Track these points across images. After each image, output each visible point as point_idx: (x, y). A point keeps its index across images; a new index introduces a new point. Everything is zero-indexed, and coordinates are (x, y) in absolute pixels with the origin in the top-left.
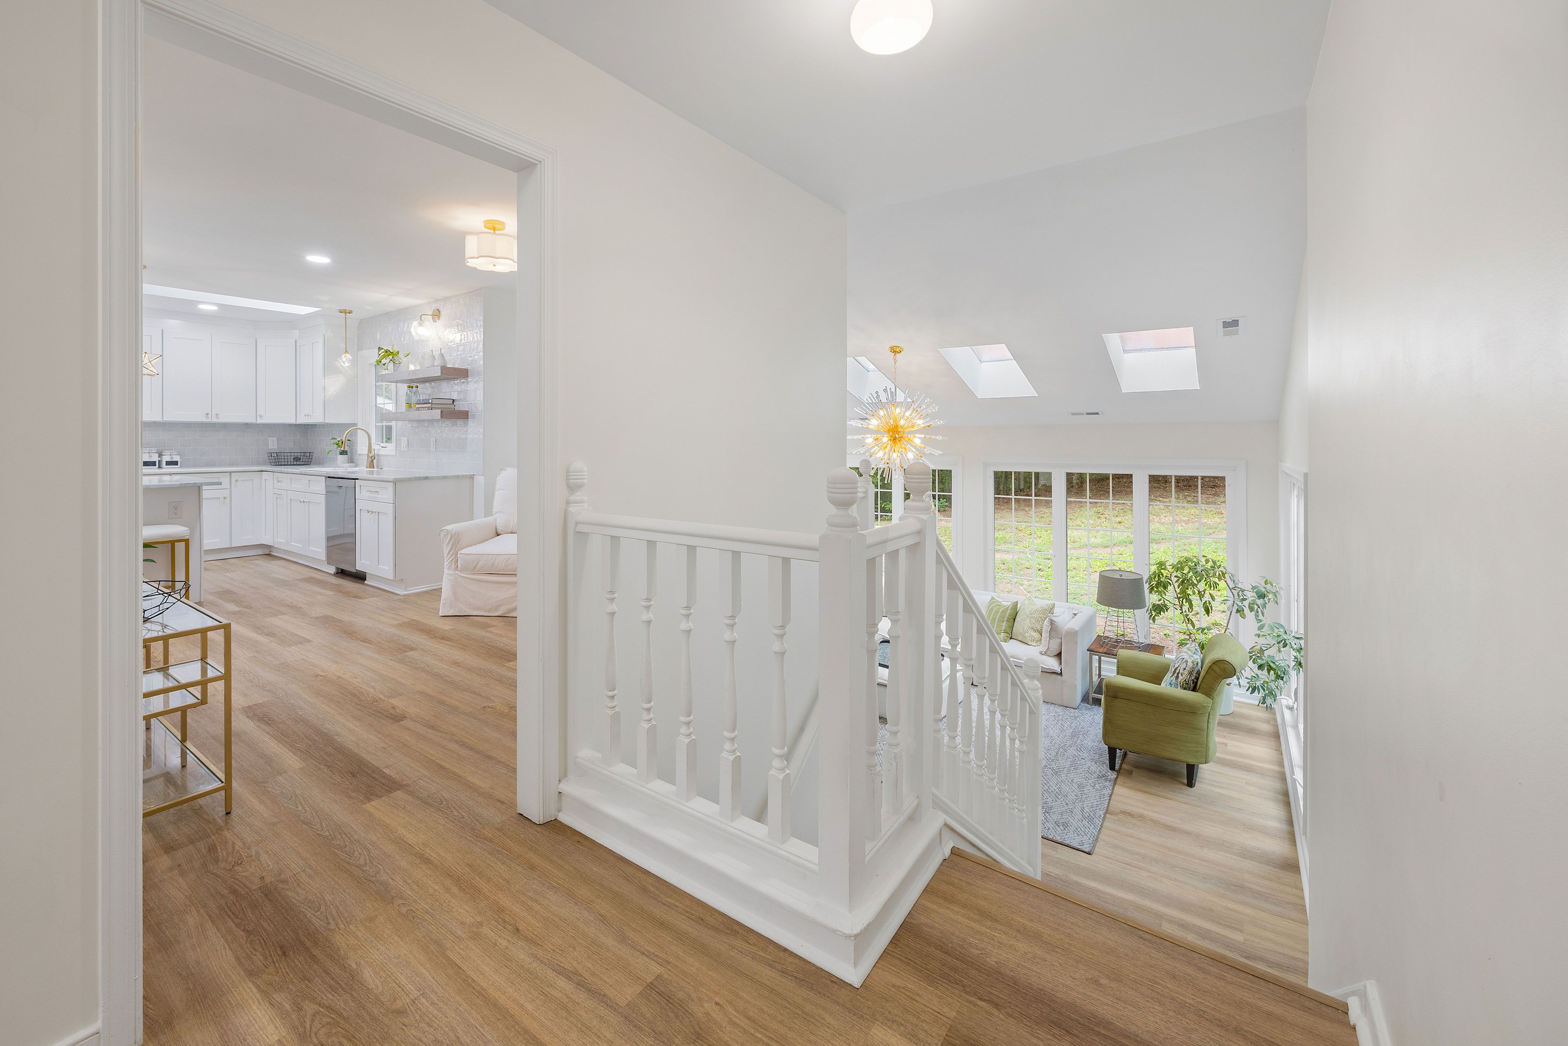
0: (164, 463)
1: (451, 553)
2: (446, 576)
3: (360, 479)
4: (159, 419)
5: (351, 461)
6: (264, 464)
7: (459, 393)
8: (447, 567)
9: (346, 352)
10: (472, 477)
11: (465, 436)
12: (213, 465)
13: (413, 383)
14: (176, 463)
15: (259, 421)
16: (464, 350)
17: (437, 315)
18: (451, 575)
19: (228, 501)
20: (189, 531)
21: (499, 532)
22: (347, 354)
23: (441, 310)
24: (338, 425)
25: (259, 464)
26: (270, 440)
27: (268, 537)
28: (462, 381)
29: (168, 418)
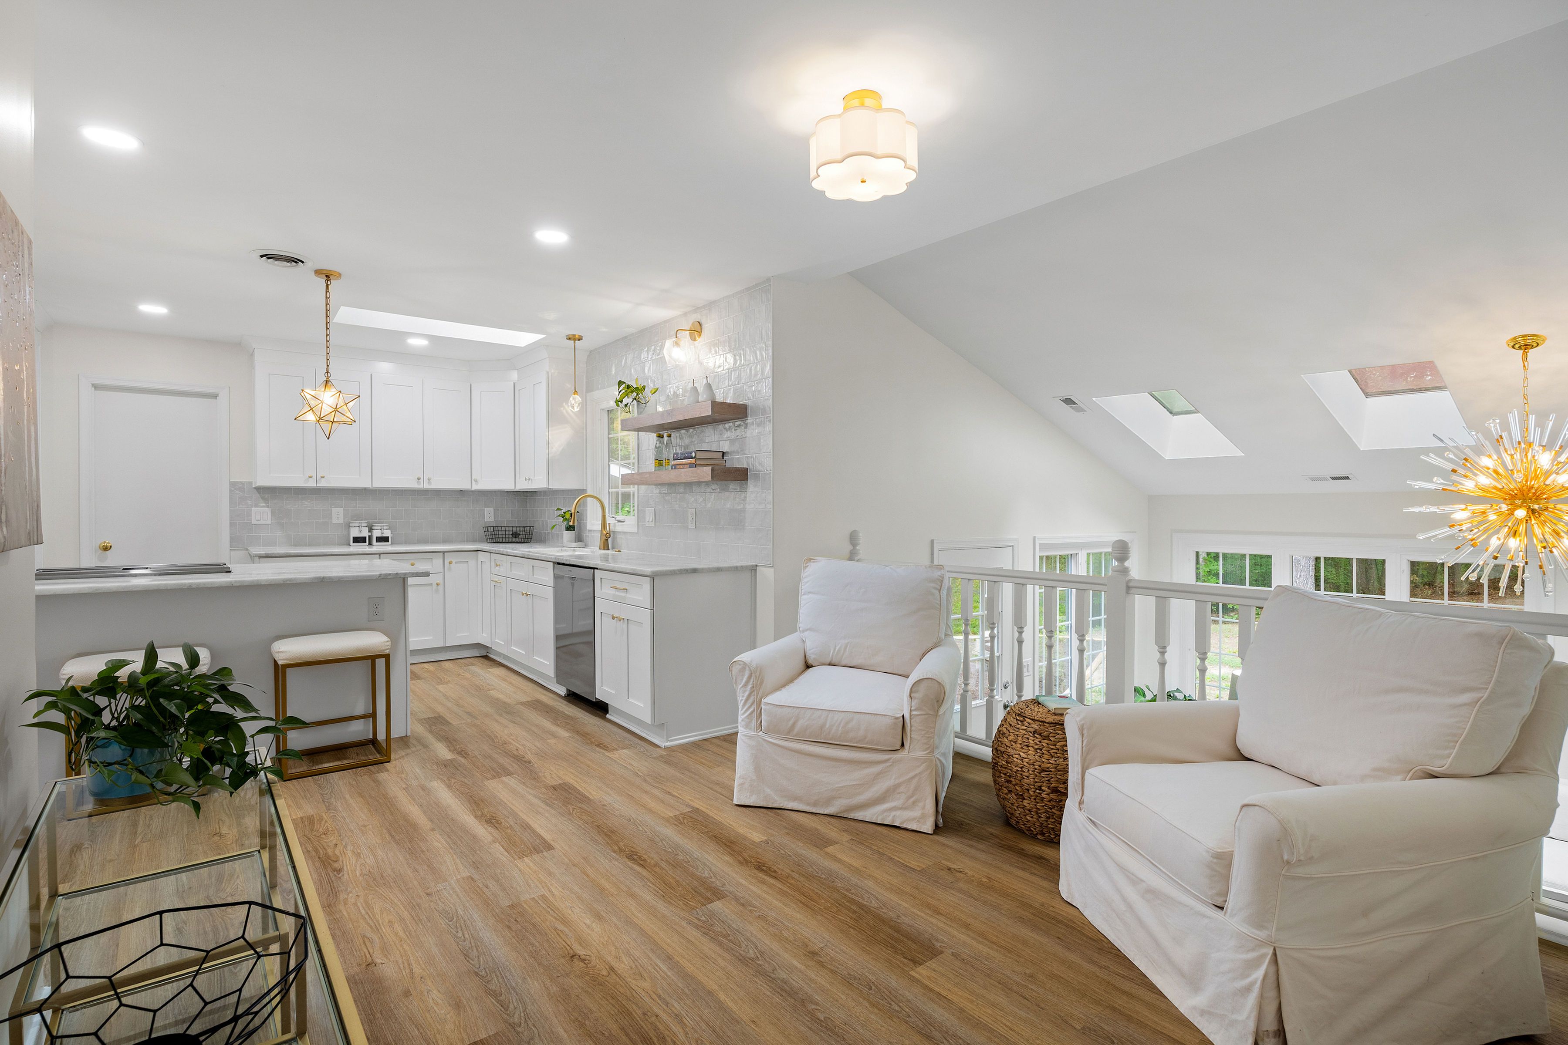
0: (374, 540)
1: (751, 701)
2: (743, 738)
3: (601, 569)
4: (368, 485)
5: (579, 539)
6: (480, 541)
7: (732, 441)
8: (743, 723)
9: (576, 392)
10: (753, 569)
11: (742, 505)
12: (425, 542)
13: (664, 430)
14: (386, 539)
15: (475, 487)
16: (739, 377)
17: (697, 330)
18: (750, 737)
19: (441, 587)
20: (389, 643)
21: (810, 662)
22: (576, 396)
23: (703, 322)
24: (563, 491)
25: (474, 541)
26: (487, 510)
27: (486, 635)
28: (738, 423)
29: (378, 484)
